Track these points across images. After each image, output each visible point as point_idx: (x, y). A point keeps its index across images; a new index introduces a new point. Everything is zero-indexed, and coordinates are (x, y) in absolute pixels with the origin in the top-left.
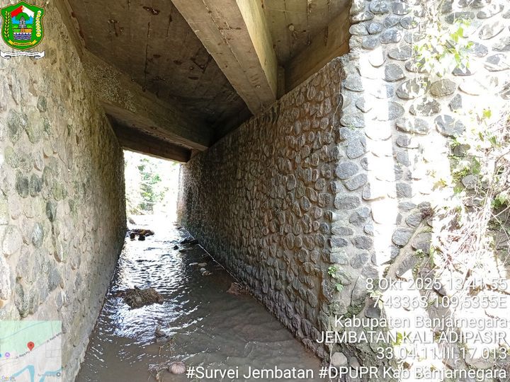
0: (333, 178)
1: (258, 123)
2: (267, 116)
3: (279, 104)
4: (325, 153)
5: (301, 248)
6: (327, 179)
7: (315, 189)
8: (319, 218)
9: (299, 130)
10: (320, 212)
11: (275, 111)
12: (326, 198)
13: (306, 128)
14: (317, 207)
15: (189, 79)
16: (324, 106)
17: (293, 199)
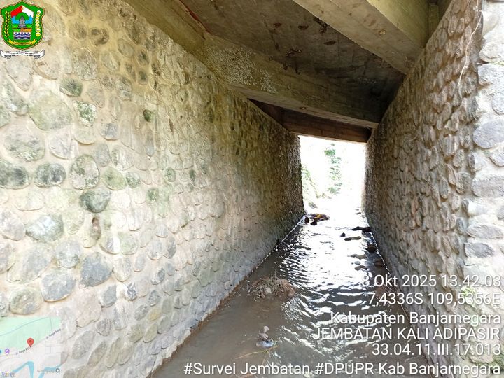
0: (472, 147)
1: (410, 84)
2: (417, 73)
3: (426, 53)
4: (464, 111)
5: (438, 251)
6: (466, 150)
7: (454, 167)
8: (456, 210)
9: (441, 82)
10: (457, 202)
11: (423, 64)
12: (464, 180)
13: (448, 78)
14: (455, 194)
15: (326, 46)
16: (465, 39)
17: (434, 180)
